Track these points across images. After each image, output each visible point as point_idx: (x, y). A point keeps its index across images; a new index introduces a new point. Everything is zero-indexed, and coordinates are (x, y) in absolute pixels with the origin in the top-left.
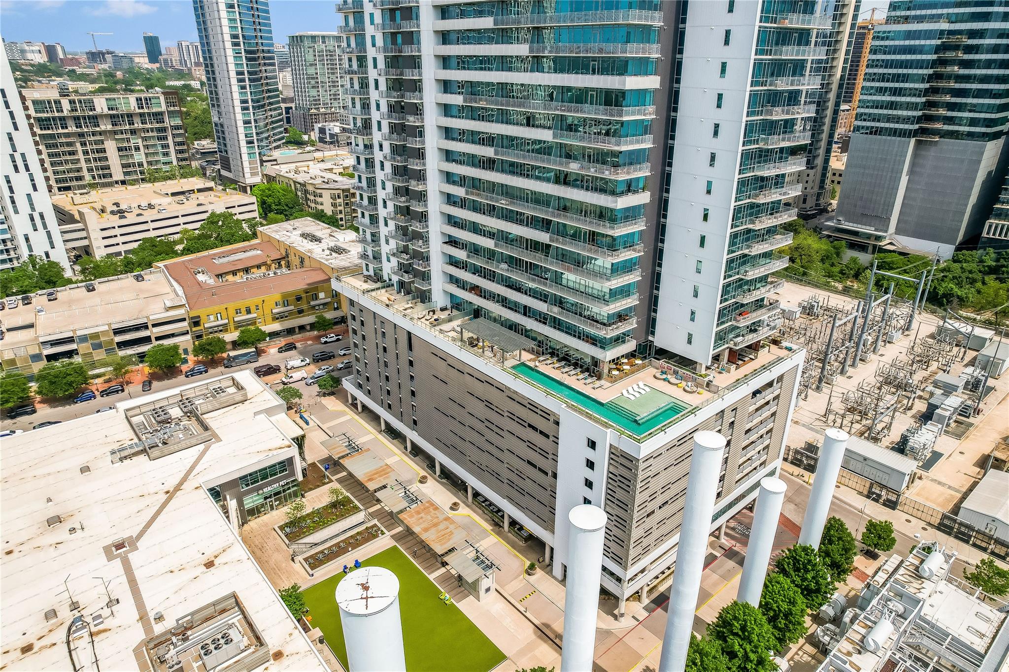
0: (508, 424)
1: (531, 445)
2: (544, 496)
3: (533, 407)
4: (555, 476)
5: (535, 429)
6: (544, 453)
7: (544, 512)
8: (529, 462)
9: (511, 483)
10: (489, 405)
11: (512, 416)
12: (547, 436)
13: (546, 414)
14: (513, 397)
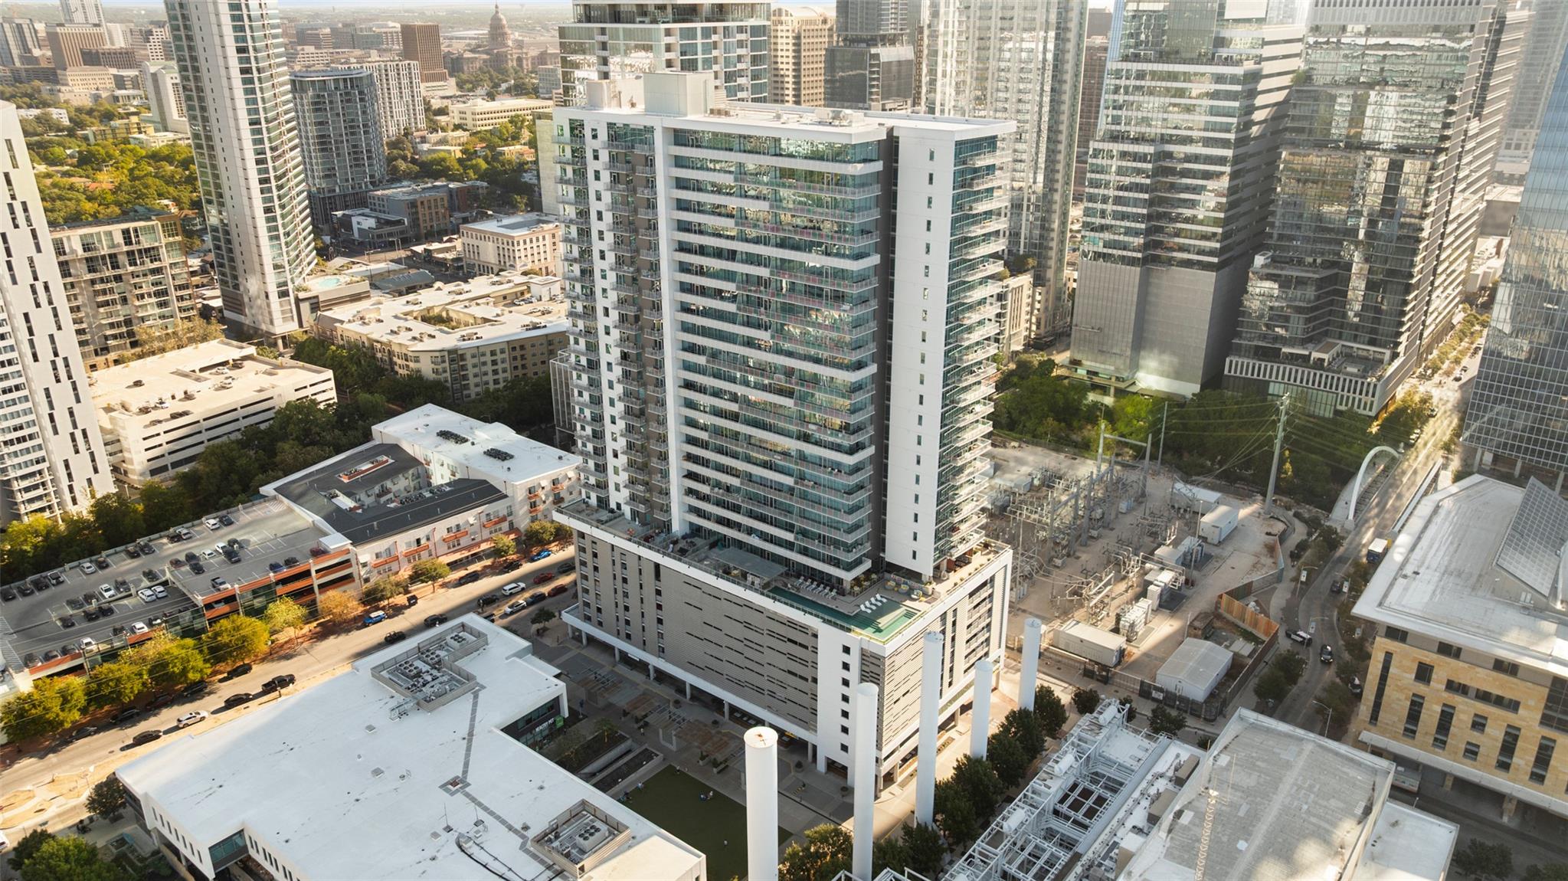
0: (768, 641)
1: (792, 657)
2: (805, 700)
3: (792, 624)
4: (815, 680)
5: (795, 643)
6: (803, 662)
7: (805, 714)
8: (790, 672)
9: (772, 694)
10: (748, 625)
11: (772, 634)
12: (806, 647)
13: (803, 629)
14: (772, 617)
